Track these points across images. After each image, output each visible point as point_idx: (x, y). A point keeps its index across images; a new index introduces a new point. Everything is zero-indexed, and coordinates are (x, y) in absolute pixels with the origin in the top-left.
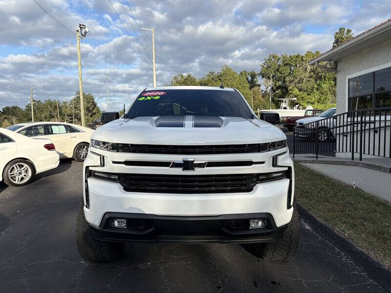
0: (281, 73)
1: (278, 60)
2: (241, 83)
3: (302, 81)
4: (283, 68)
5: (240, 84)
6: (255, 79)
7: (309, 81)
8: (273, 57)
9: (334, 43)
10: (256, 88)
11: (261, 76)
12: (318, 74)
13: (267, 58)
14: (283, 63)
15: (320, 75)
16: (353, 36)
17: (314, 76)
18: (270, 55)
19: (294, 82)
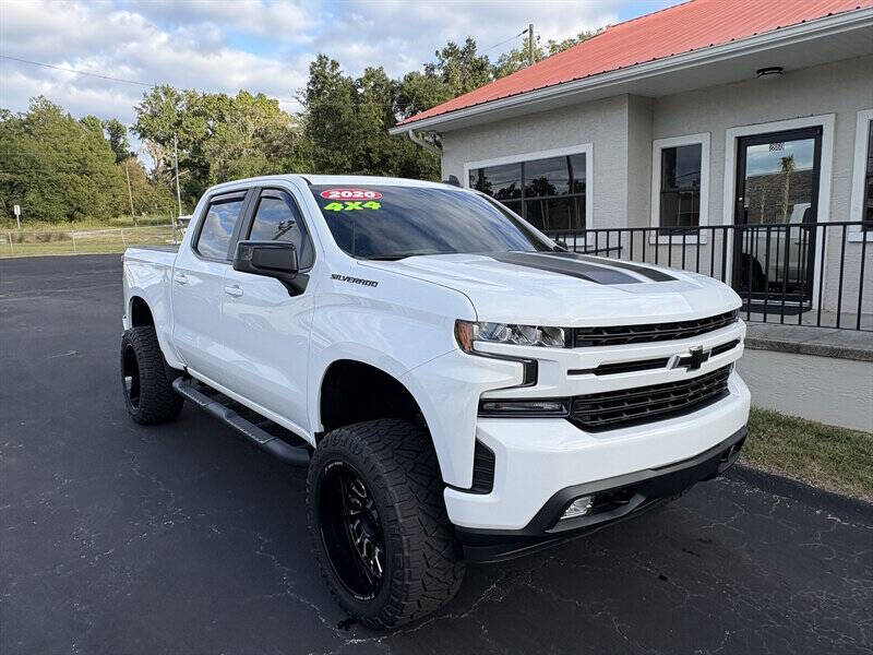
0: (186, 132)
1: (178, 100)
2: (93, 146)
3: (240, 155)
4: (192, 120)
5: (91, 149)
6: (122, 140)
7: (253, 155)
8: (165, 94)
9: (309, 84)
10: (131, 161)
11: (139, 135)
12: (271, 141)
13: (150, 92)
14: (188, 109)
15: (275, 143)
16: (342, 74)
17: (264, 145)
18: (157, 88)
19: (222, 154)
